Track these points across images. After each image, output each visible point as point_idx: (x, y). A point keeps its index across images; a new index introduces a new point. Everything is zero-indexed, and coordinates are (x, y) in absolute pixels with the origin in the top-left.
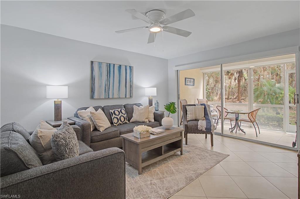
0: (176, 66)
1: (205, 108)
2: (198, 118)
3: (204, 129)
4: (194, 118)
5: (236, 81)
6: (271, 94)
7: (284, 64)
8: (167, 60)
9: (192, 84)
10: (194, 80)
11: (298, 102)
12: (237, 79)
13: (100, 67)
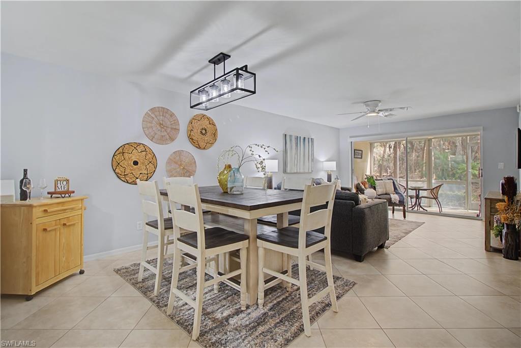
0: (351, 137)
1: (394, 183)
2: (388, 192)
3: (398, 202)
4: (384, 192)
5: (392, 150)
6: (446, 170)
7: (467, 137)
8: (339, 129)
9: (360, 157)
10: (362, 151)
11: (482, 176)
12: (393, 148)
13: (291, 140)
